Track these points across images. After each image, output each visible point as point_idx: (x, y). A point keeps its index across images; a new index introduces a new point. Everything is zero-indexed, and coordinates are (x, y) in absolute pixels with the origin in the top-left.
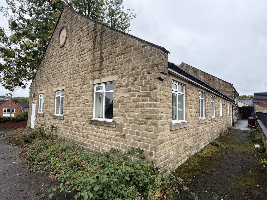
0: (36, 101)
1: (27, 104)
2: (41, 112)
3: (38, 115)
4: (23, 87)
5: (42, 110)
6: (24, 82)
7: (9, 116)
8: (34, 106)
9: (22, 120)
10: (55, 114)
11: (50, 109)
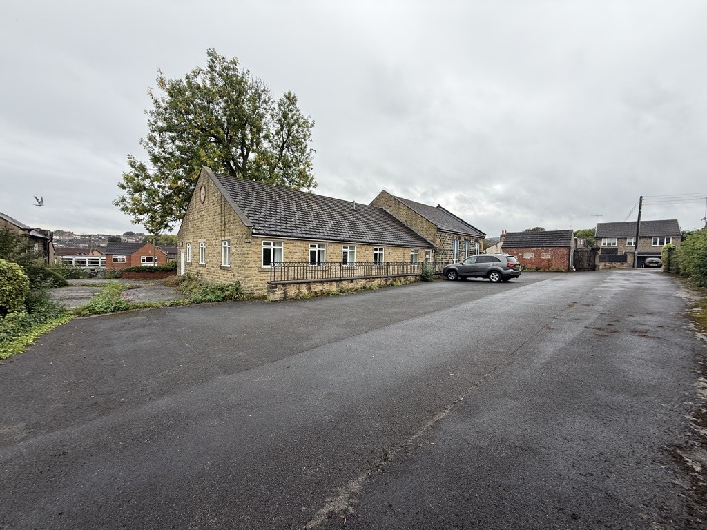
0: (184, 250)
1: (174, 247)
2: (190, 261)
3: (187, 264)
4: (169, 230)
5: (190, 258)
6: (170, 224)
7: (153, 265)
8: (183, 255)
9: (171, 270)
10: (200, 263)
11: (196, 258)
